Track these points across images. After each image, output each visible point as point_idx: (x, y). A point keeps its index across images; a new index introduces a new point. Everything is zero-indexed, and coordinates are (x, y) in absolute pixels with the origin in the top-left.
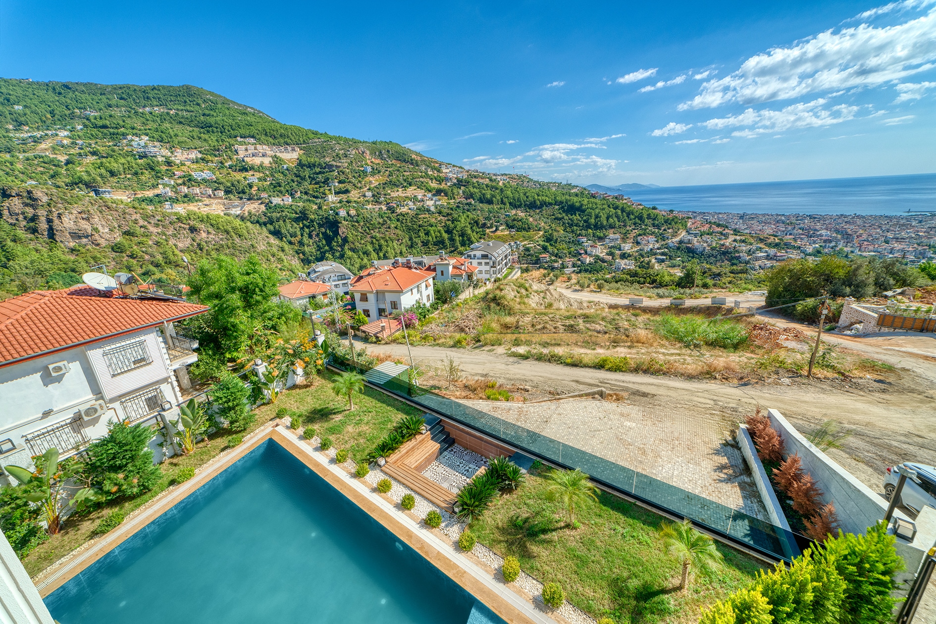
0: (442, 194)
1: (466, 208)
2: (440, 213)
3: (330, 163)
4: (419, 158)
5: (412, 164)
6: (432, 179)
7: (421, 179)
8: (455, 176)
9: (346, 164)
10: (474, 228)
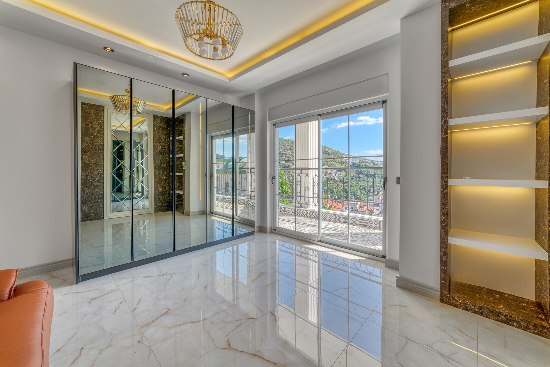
0: (343, 171)
1: (357, 179)
2: (341, 181)
3: (282, 152)
4: (330, 151)
5: (326, 154)
6: (337, 162)
7: (331, 162)
8: (351, 161)
9: (290, 153)
10: (363, 192)
